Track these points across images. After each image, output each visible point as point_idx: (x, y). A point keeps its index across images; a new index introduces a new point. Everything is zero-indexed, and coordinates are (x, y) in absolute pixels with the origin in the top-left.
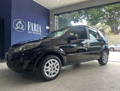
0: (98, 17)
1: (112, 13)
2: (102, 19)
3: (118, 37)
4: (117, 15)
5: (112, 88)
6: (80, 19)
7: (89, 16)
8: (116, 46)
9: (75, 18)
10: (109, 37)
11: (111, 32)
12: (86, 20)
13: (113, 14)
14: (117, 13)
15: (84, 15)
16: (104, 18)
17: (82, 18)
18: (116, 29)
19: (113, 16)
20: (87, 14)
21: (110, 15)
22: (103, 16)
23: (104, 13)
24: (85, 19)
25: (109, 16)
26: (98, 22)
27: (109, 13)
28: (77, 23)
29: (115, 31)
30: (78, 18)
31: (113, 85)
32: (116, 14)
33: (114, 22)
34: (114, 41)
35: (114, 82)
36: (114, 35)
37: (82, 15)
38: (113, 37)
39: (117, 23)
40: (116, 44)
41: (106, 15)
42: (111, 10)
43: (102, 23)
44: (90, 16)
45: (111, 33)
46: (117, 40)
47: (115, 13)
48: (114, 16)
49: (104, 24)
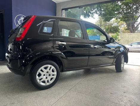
0: (112, 12)
1: (129, 6)
2: (117, 14)
3: (134, 35)
4: (134, 10)
5: (124, 92)
6: (91, 13)
7: (102, 9)
8: (131, 46)
9: (85, 12)
10: (124, 35)
11: (126, 29)
12: (98, 15)
13: (130, 8)
14: (135, 6)
15: (96, 9)
16: (119, 13)
17: (94, 12)
18: (133, 26)
19: (129, 10)
20: (100, 7)
21: (126, 9)
22: (118, 11)
23: (120, 6)
24: (98, 13)
25: (125, 11)
26: (113, 18)
27: (126, 7)
28: (88, 18)
29: (132, 29)
30: (88, 12)
31: (126, 90)
32: (133, 8)
33: (131, 18)
34: (129, 40)
35: (126, 87)
36: (129, 34)
37: (94, 9)
38: (129, 36)
39: (134, 19)
40: (131, 44)
41: (121, 9)
42: (128, 3)
43: (117, 19)
44: (104, 11)
45: (127, 31)
46: (133, 39)
47: (132, 6)
48: (131, 10)
49: (119, 20)
